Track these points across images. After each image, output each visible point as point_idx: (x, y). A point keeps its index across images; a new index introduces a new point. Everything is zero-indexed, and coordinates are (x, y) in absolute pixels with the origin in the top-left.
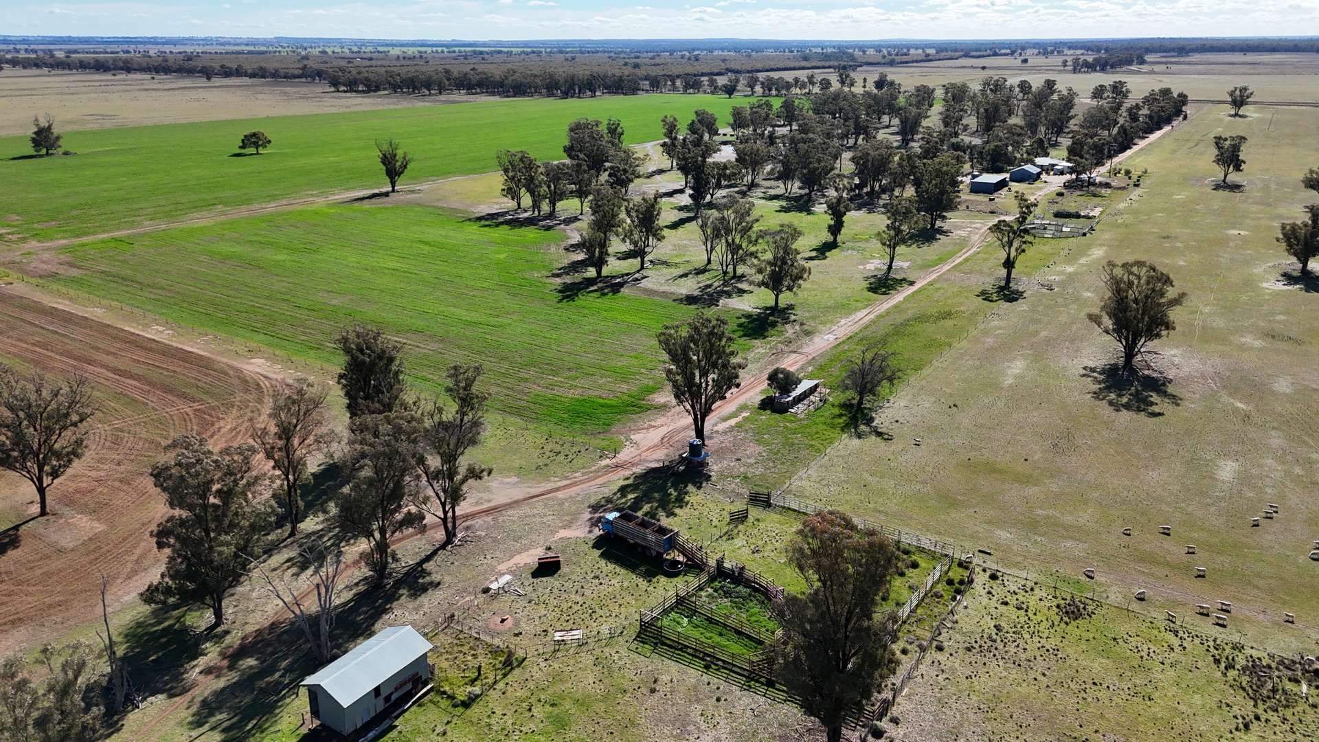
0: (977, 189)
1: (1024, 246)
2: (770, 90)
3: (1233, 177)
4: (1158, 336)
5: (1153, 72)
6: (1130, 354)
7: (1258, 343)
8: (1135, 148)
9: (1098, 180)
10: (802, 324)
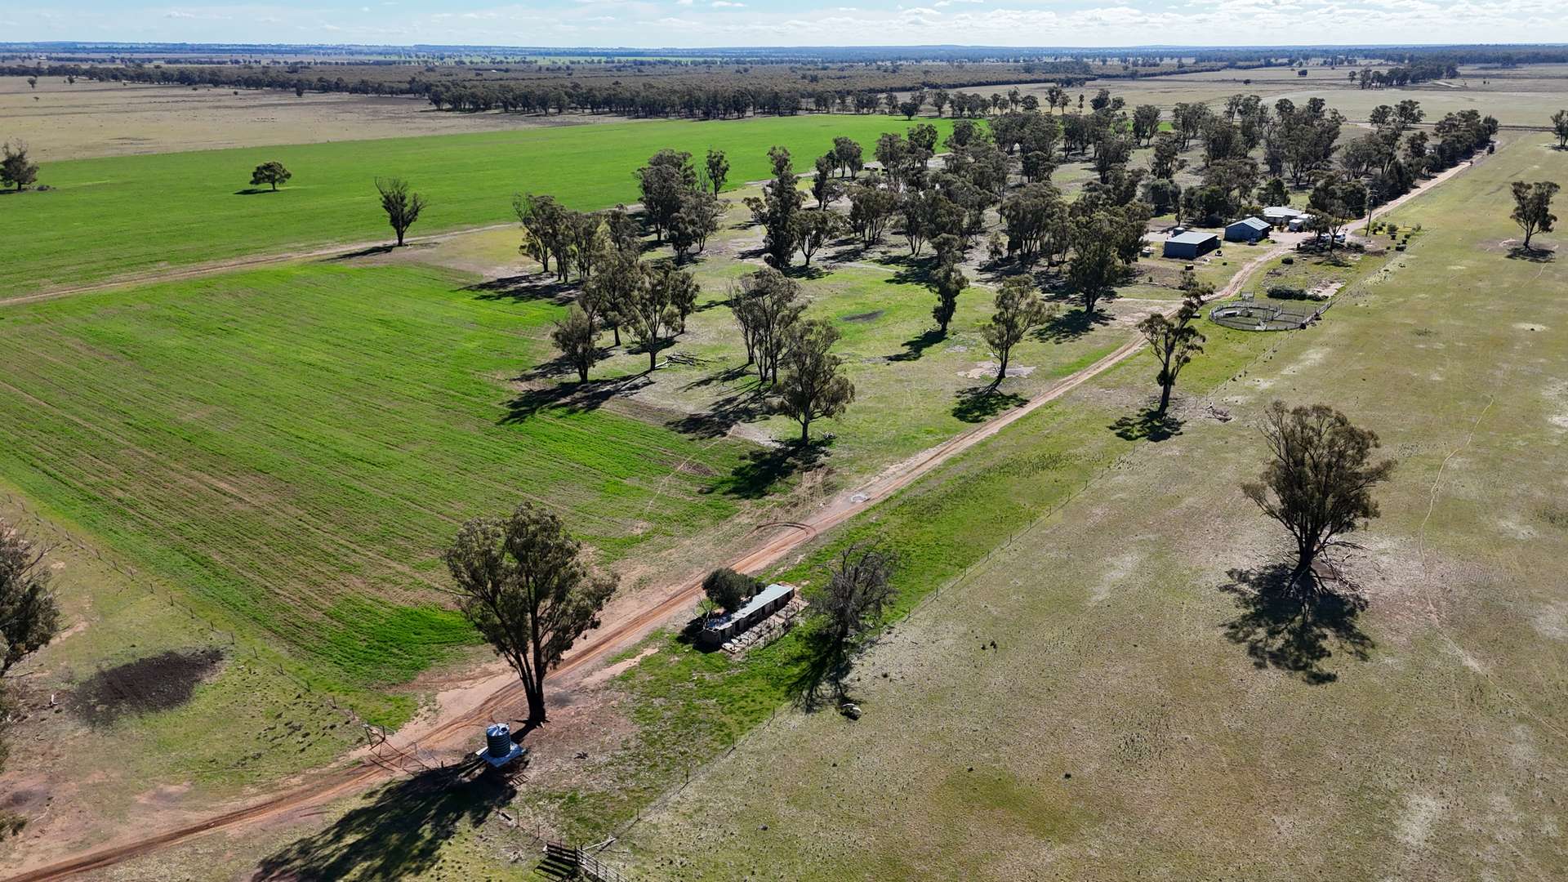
0: (1173, 251)
1: (1189, 354)
2: (962, 110)
3: (1539, 239)
4: (1350, 526)
5: (1465, 88)
6: (1307, 554)
7: (1525, 532)
8: (1414, 193)
9: (1349, 239)
10: (830, 472)
